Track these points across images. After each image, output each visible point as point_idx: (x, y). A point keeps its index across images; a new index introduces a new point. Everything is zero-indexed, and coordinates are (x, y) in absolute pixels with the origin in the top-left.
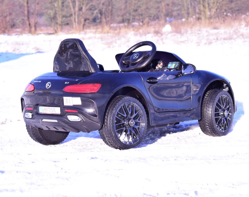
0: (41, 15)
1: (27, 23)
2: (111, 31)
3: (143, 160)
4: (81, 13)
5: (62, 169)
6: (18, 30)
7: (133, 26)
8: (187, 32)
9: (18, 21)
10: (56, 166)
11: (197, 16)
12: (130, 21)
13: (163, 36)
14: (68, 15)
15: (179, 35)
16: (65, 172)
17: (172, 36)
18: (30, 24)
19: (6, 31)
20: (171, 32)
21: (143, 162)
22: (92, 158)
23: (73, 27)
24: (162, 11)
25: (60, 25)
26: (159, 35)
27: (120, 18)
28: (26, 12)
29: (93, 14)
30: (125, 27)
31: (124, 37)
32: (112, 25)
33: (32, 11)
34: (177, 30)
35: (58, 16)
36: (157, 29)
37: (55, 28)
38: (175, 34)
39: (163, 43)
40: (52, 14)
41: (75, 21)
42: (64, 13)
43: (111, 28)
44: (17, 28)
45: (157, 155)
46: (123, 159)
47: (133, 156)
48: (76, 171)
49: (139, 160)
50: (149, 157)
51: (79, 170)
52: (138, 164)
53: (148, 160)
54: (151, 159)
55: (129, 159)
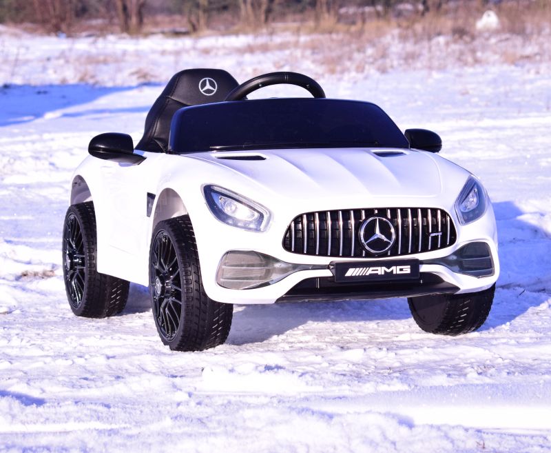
1: (119, 4)
2: (341, 27)
3: (398, 374)
5: (190, 395)
7: (399, 14)
8: (540, 31)
10: (174, 386)
13: (477, 43)
15: (518, 41)
16: (199, 403)
17: (501, 41)
18: (125, 8)
19: (64, 27)
20: (497, 32)
21: (397, 378)
22: (268, 368)
23: (239, 17)
25: (205, 10)
26: (467, 38)
30: (378, 15)
31: (374, 45)
32: (343, 11)
34: (514, 26)
36: (460, 22)
37: (193, 19)
38: (508, 35)
39: (477, 61)
43: (340, 18)
44: (91, 17)
45: (435, 362)
46: (347, 369)
47: (373, 363)
48: (226, 402)
49: (389, 374)
50: (414, 365)
51: (233, 399)
52: (384, 384)
53: (412, 372)
54: (419, 371)
55: (364, 371)
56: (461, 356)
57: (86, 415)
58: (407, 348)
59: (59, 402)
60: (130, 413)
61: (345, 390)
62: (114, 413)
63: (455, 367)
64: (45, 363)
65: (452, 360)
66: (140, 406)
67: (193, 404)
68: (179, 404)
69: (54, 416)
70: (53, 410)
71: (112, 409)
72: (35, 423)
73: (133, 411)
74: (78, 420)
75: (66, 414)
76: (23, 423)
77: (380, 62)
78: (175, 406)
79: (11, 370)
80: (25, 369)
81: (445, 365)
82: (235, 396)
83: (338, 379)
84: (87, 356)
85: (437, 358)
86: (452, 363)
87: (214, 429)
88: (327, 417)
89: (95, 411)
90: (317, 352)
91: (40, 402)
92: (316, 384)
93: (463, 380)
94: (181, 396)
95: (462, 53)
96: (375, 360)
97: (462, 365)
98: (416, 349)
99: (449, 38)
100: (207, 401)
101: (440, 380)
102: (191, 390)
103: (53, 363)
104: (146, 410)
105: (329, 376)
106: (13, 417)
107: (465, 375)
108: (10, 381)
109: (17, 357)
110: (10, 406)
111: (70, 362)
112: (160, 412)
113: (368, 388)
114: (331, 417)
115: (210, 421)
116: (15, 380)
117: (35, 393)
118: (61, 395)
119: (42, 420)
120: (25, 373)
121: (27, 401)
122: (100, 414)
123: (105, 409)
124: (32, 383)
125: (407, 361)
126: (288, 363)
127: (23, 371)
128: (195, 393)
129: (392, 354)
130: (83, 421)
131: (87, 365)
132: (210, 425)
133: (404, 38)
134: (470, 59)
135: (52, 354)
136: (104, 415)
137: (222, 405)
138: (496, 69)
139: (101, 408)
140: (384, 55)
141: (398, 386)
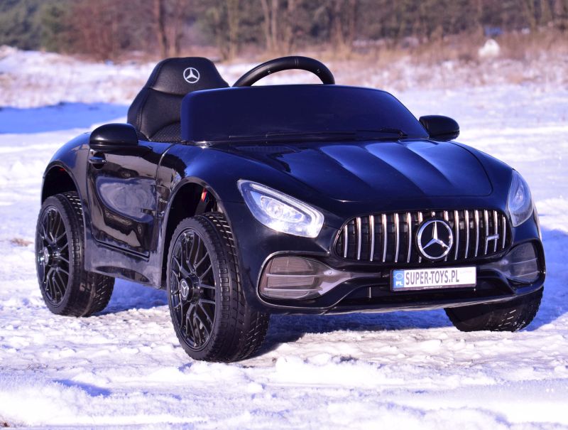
0: (190, 19)
1: (160, 36)
2: (355, 55)
4: (285, 15)
5: (264, 387)
6: (137, 53)
7: (407, 45)
8: (537, 57)
9: (138, 34)
10: (246, 377)
11: (558, 22)
12: (400, 34)
13: (483, 67)
14: (254, 19)
15: (519, 65)
16: (274, 396)
17: (503, 66)
18: (165, 40)
19: (111, 55)
20: (499, 58)
22: (343, 359)
23: (265, 47)
24: (476, 11)
25: (235, 42)
26: (473, 64)
27: (376, 27)
28: (156, 12)
29: (311, 16)
30: (388, 47)
31: (388, 69)
32: (357, 43)
33: (169, 9)
34: (514, 53)
35: (230, 20)
36: (465, 50)
37: (225, 50)
38: (509, 61)
39: (483, 83)
40: (217, 17)
41: (270, 33)
42: (245, 15)
43: (354, 49)
44: (134, 49)
45: (517, 354)
46: (425, 361)
47: (452, 355)
48: (303, 394)
49: (470, 366)
50: (495, 357)
51: (311, 392)
52: (468, 377)
53: (494, 365)
54: (501, 363)
55: (442, 363)
56: (544, 348)
57: (156, 407)
58: (485, 340)
59: (126, 392)
60: (202, 406)
61: (427, 383)
62: (185, 405)
63: (538, 360)
64: (110, 351)
65: (534, 352)
66: (212, 397)
67: (268, 396)
68: (253, 396)
69: (122, 408)
70: (121, 401)
71: (183, 401)
72: (102, 415)
73: (205, 404)
74: (148, 412)
75: (135, 405)
76: (90, 415)
77: (396, 83)
78: (249, 398)
79: (75, 358)
80: (90, 357)
81: (530, 358)
82: (312, 388)
83: (418, 371)
84: (153, 345)
85: (519, 350)
86: (534, 355)
87: (297, 424)
88: (419, 413)
89: (165, 403)
90: (391, 343)
91: (106, 393)
92: (396, 377)
93: (550, 374)
94: (254, 388)
95: (469, 76)
96: (453, 352)
97: (546, 357)
98: (495, 340)
99: (457, 63)
100: (282, 393)
101: (526, 374)
102: (264, 381)
103: (118, 352)
104: (219, 402)
105: (408, 368)
106: (80, 408)
107: (552, 369)
108: (74, 370)
109: (81, 344)
110: (76, 396)
111: (135, 351)
112: (233, 404)
113: (452, 381)
114: (423, 413)
115: (292, 416)
116: (80, 369)
117: (101, 384)
118: (129, 385)
119: (110, 411)
120: (90, 361)
121: (94, 391)
122: (171, 406)
123: (175, 401)
124: (97, 373)
125: (486, 353)
126: (362, 353)
127: (87, 360)
128: (268, 384)
129: (470, 346)
130: (153, 413)
131: (154, 354)
132: (292, 420)
133: (415, 63)
134: (477, 81)
135: (117, 342)
136: (175, 407)
137: (300, 398)
138: (504, 89)
139: (171, 400)
140: (399, 78)
141: (483, 380)
